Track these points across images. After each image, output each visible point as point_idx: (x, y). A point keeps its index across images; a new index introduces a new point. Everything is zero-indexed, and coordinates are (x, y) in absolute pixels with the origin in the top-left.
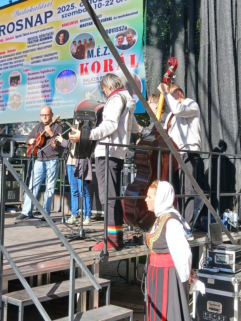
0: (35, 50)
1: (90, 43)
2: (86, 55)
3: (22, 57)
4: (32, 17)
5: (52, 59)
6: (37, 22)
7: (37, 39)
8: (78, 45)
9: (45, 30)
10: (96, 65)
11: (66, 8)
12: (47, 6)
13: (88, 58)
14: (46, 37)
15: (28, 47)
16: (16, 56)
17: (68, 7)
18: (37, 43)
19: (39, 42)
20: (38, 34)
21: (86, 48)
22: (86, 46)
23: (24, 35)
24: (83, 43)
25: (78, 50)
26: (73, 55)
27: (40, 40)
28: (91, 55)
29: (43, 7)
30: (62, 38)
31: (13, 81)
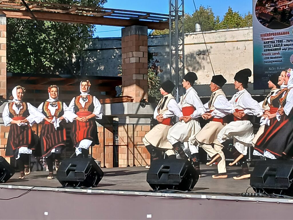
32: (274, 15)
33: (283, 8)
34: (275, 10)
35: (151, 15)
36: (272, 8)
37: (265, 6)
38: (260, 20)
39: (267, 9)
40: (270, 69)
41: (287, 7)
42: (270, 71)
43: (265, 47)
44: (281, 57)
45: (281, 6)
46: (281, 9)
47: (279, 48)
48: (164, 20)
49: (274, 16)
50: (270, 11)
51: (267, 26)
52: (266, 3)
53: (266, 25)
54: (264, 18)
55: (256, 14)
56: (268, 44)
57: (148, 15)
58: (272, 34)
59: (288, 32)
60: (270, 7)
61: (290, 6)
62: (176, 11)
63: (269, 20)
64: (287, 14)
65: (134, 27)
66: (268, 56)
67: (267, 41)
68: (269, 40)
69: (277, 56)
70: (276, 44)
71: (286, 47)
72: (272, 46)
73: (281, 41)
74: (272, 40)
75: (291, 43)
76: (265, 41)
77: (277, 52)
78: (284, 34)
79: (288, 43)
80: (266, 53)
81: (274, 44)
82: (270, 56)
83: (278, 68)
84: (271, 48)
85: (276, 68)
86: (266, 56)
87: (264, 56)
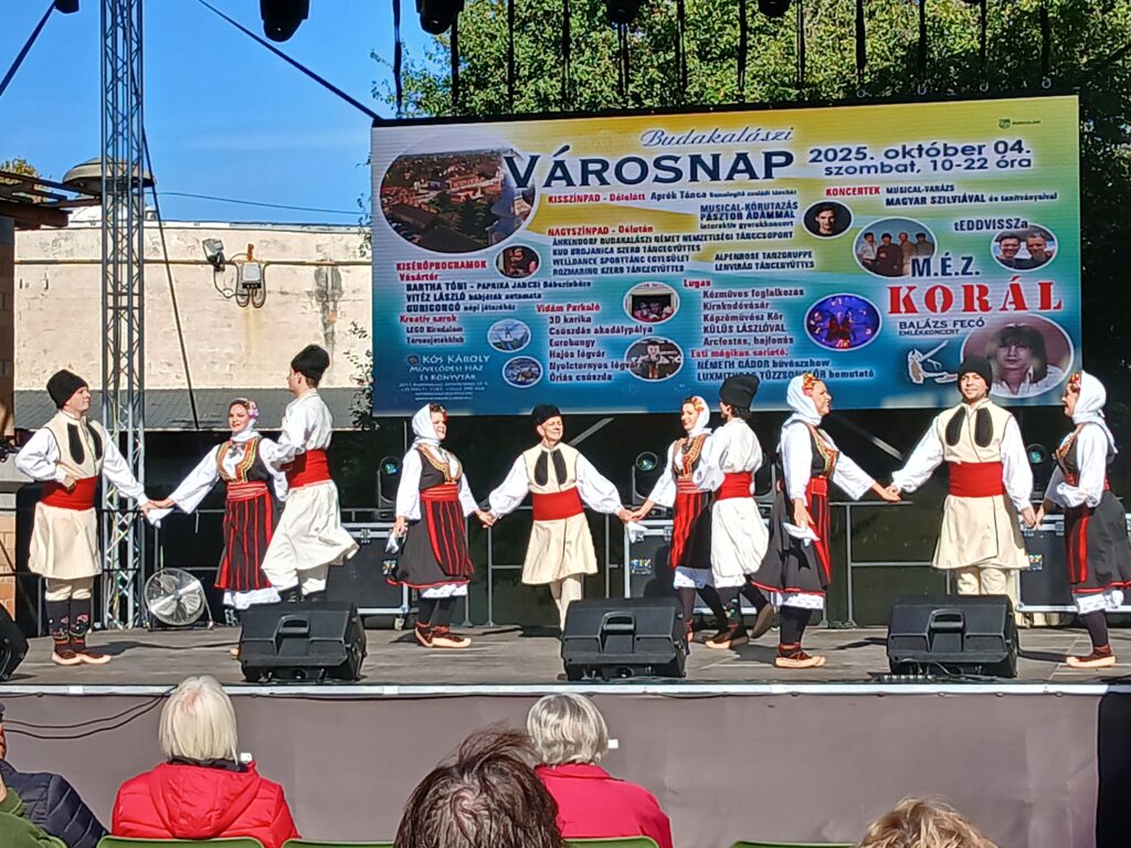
0: (729, 237)
1: (919, 243)
2: (908, 268)
3: (679, 248)
4: (716, 158)
5: (792, 265)
6: (734, 170)
7: (736, 213)
8: (880, 242)
9: (767, 193)
10: (939, 294)
11: (840, 155)
12: (771, 137)
13: (914, 275)
14: (770, 210)
15: (703, 227)
16: (654, 244)
17: (845, 152)
18: (737, 222)
19: (744, 221)
20: (742, 202)
21: (906, 254)
22: (905, 248)
23: (687, 196)
24: (896, 240)
25: (883, 255)
26: (864, 264)
27: (749, 216)
28: (921, 269)
29: (759, 137)
30: (826, 220)
31: (645, 306)
32: (439, 212)
33: (467, 196)
34: (443, 200)
36: (433, 194)
37: (412, 185)
38: (394, 225)
39: (417, 195)
40: (425, 359)
41: (479, 195)
42: (427, 365)
43: (409, 300)
44: (460, 330)
45: (461, 191)
46: (459, 197)
47: (454, 303)
49: (440, 215)
50: (426, 200)
51: (416, 241)
52: (413, 179)
53: (414, 238)
54: (410, 220)
55: (383, 208)
56: (420, 292)
58: (432, 264)
59: (483, 263)
60: (425, 191)
61: (487, 191)
63: (423, 226)
64: (479, 214)
66: (419, 325)
67: (418, 282)
68: (424, 282)
69: (447, 325)
70: (445, 292)
71: (474, 303)
72: (432, 298)
73: (460, 287)
74: (432, 282)
75: (490, 291)
76: (412, 283)
77: (448, 314)
78: (470, 265)
79: (482, 292)
80: (414, 315)
81: (438, 293)
82: (425, 325)
83: (450, 359)
84: (429, 303)
85: (445, 359)
86: (414, 324)
87: (409, 325)
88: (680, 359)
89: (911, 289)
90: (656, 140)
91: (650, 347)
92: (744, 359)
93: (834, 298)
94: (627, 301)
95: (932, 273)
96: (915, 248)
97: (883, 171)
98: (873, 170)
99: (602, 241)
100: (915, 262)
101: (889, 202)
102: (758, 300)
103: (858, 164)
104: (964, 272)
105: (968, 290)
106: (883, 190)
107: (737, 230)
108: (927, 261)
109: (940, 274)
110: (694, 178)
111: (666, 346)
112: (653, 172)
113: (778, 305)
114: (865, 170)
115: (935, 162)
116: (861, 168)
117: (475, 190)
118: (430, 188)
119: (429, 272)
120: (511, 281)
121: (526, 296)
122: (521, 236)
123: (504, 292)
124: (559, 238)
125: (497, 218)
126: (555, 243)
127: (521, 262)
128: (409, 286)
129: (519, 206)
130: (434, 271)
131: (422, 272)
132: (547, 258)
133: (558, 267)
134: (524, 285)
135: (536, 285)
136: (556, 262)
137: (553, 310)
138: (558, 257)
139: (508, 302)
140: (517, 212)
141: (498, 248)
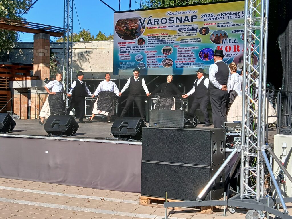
0: (183, 35)
1: (224, 36)
2: (222, 42)
3: (173, 38)
4: (181, 17)
5: (196, 41)
6: (185, 20)
7: (185, 30)
8: (215, 36)
9: (192, 25)
10: (228, 47)
11: (208, 16)
12: (193, 12)
13: (223, 43)
14: (192, 29)
15: (178, 33)
16: (168, 37)
17: (209, 15)
18: (185, 32)
19: (187, 32)
20: (186, 27)
21: (221, 38)
22: (221, 37)
23: (175, 26)
24: (219, 35)
25: (216, 39)
26: (212, 41)
27: (188, 31)
28: (224, 42)
29: (191, 12)
30: (204, 31)
31: (166, 51)
32: (126, 31)
33: (132, 28)
34: (127, 29)
35: (52, 27)
36: (125, 27)
37: (121, 26)
38: (118, 34)
39: (122, 28)
40: (123, 63)
41: (134, 27)
42: (123, 64)
43: (120, 50)
44: (130, 57)
45: (131, 27)
47: (129, 51)
48: (60, 31)
50: (124, 29)
52: (122, 24)
53: (122, 37)
54: (121, 33)
55: (116, 31)
56: (123, 49)
57: (50, 28)
58: (125, 43)
59: (134, 42)
61: (136, 27)
62: (68, 26)
63: (123, 34)
64: (134, 31)
65: (41, 34)
66: (122, 56)
67: (122, 47)
68: (123, 46)
69: (127, 56)
70: (127, 49)
71: (133, 51)
72: (125, 50)
73: (130, 47)
74: (125, 46)
75: (136, 48)
76: (121, 47)
77: (128, 53)
78: (132, 43)
79: (134, 48)
80: (121, 54)
81: (126, 49)
82: (123, 56)
83: (128, 63)
84: (124, 51)
85: (127, 63)
86: (121, 56)
87: (120, 56)
88: (172, 63)
89: (222, 46)
90: (169, 14)
91: (167, 60)
92: (186, 63)
93: (205, 49)
94: (162, 50)
95: (227, 43)
96: (223, 37)
97: (217, 19)
98: (215, 19)
99: (158, 37)
100: (223, 40)
101: (218, 26)
102: (189, 50)
103: (211, 18)
104: (234, 42)
105: (235, 46)
106: (217, 24)
107: (185, 34)
108: (226, 40)
109: (229, 43)
110: (176, 22)
111: (170, 60)
112: (168, 21)
113: (193, 51)
114: (213, 19)
115: (228, 16)
116: (212, 18)
117: (133, 26)
118: (125, 26)
119: (124, 44)
120: (140, 46)
121: (142, 49)
122: (142, 36)
123: (138, 48)
124: (149, 36)
125: (137, 32)
126: (148, 38)
127: (141, 42)
128: (120, 47)
129: (142, 30)
130: (125, 44)
131: (123, 44)
132: (147, 41)
133: (149, 43)
134: (142, 47)
135: (144, 47)
136: (148, 42)
137: (148, 52)
138: (149, 41)
139: (139, 51)
140: (141, 31)
141: (137, 39)
